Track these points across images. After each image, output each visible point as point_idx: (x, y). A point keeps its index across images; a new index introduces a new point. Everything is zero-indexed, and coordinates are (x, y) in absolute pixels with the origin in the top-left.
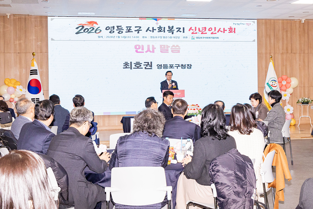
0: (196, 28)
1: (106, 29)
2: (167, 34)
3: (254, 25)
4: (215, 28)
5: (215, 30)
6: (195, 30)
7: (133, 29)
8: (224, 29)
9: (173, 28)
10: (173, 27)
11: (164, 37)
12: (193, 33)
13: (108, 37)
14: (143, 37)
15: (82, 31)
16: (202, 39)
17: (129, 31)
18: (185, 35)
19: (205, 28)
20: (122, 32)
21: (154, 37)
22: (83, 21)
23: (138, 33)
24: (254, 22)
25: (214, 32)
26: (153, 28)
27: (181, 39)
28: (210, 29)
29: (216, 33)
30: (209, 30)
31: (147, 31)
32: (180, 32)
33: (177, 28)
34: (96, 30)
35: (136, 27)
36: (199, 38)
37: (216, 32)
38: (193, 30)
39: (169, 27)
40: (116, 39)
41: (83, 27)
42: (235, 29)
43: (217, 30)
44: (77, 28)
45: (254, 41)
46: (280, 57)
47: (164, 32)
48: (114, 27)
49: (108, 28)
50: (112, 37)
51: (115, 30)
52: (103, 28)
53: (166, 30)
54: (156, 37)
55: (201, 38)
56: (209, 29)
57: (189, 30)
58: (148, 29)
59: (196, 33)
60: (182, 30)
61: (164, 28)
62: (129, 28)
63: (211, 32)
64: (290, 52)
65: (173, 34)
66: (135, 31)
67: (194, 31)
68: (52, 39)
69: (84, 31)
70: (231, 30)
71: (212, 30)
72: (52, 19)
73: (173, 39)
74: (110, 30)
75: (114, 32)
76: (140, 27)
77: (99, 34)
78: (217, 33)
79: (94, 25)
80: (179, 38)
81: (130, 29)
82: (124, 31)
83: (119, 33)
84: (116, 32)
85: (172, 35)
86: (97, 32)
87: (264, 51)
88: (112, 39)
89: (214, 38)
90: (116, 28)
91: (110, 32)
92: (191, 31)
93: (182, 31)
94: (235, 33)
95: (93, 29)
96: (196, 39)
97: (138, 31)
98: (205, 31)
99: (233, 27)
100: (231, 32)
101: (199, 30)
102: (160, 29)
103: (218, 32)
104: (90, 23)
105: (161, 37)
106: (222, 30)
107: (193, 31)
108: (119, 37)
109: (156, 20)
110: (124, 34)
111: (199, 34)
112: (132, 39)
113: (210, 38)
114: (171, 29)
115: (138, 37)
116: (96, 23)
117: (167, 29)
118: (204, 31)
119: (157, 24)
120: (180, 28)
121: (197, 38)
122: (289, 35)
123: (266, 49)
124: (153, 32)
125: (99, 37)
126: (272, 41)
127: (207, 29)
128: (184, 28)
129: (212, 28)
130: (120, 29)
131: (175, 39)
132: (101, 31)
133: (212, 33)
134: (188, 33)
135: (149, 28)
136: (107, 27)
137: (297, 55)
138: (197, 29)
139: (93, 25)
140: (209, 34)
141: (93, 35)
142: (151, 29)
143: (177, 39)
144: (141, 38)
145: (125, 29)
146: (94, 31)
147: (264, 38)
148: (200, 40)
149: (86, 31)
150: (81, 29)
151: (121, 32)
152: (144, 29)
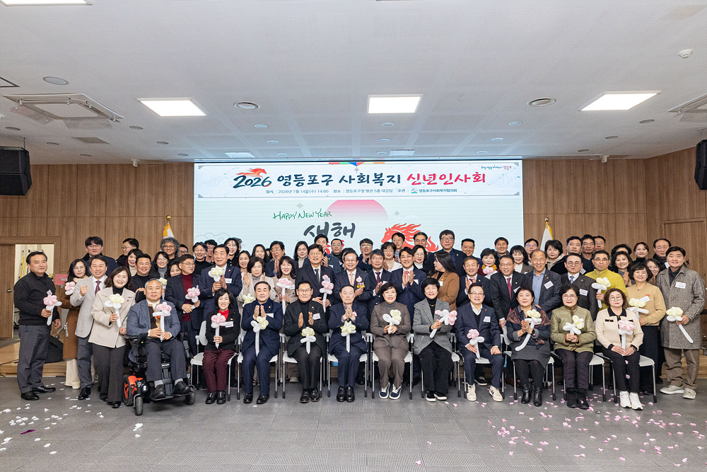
0: (418, 175)
1: (279, 180)
2: (372, 185)
3: (517, 169)
4: (451, 175)
5: (451, 178)
6: (418, 179)
7: (319, 179)
8: (466, 176)
9: (381, 177)
10: (382, 174)
11: (367, 191)
12: (413, 184)
13: (281, 192)
14: (335, 191)
15: (243, 183)
16: (429, 193)
17: (313, 183)
18: (400, 186)
19: (434, 175)
20: (303, 184)
21: (351, 192)
22: (245, 168)
23: (327, 184)
24: (517, 164)
25: (450, 182)
26: (350, 177)
27: (395, 193)
28: (443, 177)
29: (452, 183)
30: (440, 178)
31: (340, 182)
32: (394, 182)
33: (388, 177)
34: (264, 182)
35: (323, 176)
36: (424, 191)
37: (453, 180)
38: (414, 179)
39: (375, 174)
40: (293, 194)
41: (244, 177)
42: (484, 175)
43: (454, 178)
44: (236, 179)
45: (518, 194)
46: (564, 219)
47: (368, 183)
48: (290, 177)
49: (281, 179)
50: (287, 192)
51: (292, 181)
52: (274, 179)
53: (370, 180)
54: (355, 191)
55: (428, 191)
56: (441, 176)
57: (408, 179)
58: (342, 179)
59: (420, 183)
60: (396, 179)
61: (368, 176)
62: (313, 178)
63: (444, 181)
64: (581, 211)
65: (381, 185)
66: (323, 182)
67: (416, 180)
68: (200, 197)
69: (246, 183)
70: (477, 177)
71: (445, 178)
72: (200, 167)
73: (381, 193)
74: (284, 181)
75: (290, 183)
76: (330, 176)
77: (268, 188)
78: (454, 182)
79: (261, 174)
80: (391, 191)
81: (314, 180)
82: (305, 183)
83: (297, 185)
84: (294, 184)
85: (381, 188)
86: (265, 184)
87: (534, 211)
88: (288, 195)
89: (448, 191)
90: (293, 178)
91: (284, 185)
92: (411, 180)
93: (397, 181)
94: (484, 181)
95: (260, 180)
96: (419, 193)
97: (327, 182)
98: (434, 179)
99: (481, 172)
100: (477, 180)
101: (425, 180)
102: (361, 179)
103: (456, 181)
104: (255, 171)
105: (363, 191)
106: (462, 177)
107: (414, 181)
108: (298, 192)
109: (355, 164)
110: (306, 187)
111: (425, 186)
112: (317, 194)
113: (441, 190)
114: (378, 179)
115: (326, 191)
116: (263, 171)
117: (372, 177)
118: (432, 179)
119: (357, 170)
120: (393, 177)
121: (421, 191)
122: (579, 184)
123: (539, 208)
124: (350, 182)
125: (268, 192)
126: (550, 194)
127: (437, 178)
128: (399, 176)
129: (445, 176)
130: (299, 179)
131: (385, 194)
132: (270, 182)
133: (445, 183)
134: (405, 183)
135: (344, 177)
136: (280, 177)
137: (595, 217)
138: (421, 177)
139: (259, 174)
140: (440, 183)
141: (259, 190)
142: (347, 178)
143: (389, 194)
144: (331, 193)
145: (307, 179)
146: (260, 183)
147: (535, 191)
148: (426, 193)
149: (249, 183)
150: (242, 181)
151: (300, 184)
152: (336, 179)
